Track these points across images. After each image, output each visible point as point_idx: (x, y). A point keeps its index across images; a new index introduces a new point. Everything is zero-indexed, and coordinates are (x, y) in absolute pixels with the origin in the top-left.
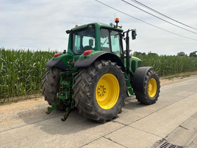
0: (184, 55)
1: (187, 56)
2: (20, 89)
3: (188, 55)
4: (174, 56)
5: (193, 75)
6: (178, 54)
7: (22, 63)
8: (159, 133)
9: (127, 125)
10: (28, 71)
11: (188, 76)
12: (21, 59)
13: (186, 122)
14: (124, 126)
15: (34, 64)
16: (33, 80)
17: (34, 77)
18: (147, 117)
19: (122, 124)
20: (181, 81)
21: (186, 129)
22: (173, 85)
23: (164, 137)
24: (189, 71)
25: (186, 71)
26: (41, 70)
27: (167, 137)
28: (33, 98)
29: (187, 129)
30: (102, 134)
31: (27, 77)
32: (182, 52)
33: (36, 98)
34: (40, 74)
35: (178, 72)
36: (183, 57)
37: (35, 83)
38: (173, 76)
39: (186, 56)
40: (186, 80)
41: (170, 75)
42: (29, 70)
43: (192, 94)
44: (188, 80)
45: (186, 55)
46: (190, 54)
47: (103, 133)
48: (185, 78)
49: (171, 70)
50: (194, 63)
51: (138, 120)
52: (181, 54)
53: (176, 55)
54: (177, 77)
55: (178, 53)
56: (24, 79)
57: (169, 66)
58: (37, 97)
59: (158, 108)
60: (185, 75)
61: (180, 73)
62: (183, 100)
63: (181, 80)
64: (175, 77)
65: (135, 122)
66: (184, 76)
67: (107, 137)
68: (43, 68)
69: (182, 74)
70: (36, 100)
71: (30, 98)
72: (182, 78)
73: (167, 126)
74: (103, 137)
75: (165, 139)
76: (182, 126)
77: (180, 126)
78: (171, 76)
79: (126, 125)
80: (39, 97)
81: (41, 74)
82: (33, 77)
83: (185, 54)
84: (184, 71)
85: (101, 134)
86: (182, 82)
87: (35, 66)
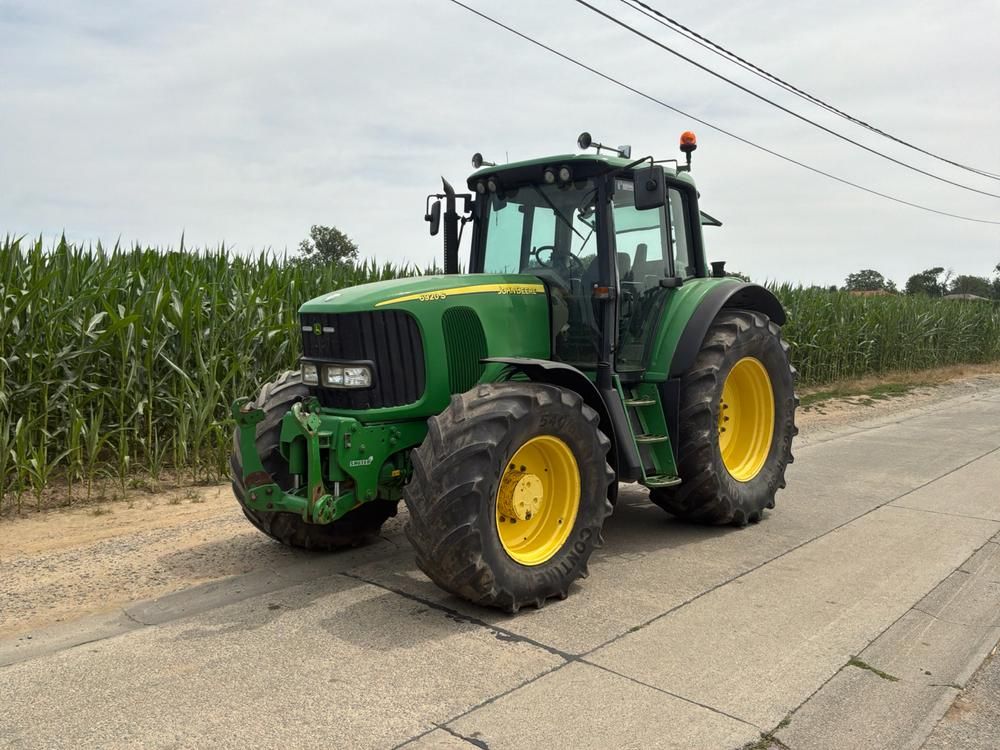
0: (879, 285)
1: (894, 291)
2: (13, 453)
3: (901, 287)
4: (833, 289)
5: (922, 385)
6: (850, 282)
7: (29, 310)
8: (745, 705)
9: (578, 658)
10: (60, 355)
11: (899, 391)
12: (24, 293)
13: (886, 637)
14: (564, 661)
15: (97, 319)
16: (84, 406)
17: (93, 387)
18: (687, 611)
19: (553, 651)
20: (861, 418)
21: (883, 676)
22: (825, 435)
23: (768, 727)
24: (905, 366)
25: (889, 366)
26: (131, 353)
27: (785, 723)
28: (86, 502)
29: (891, 679)
30: (440, 710)
31: (52, 390)
32: (871, 272)
33: (101, 499)
34: (128, 373)
35: (849, 372)
36: (877, 296)
37: (95, 423)
38: (823, 389)
39: (891, 288)
40: (888, 412)
41: (810, 385)
42: (66, 350)
43: (915, 484)
44: (898, 409)
45: (890, 283)
46: (911, 279)
47: (443, 705)
48: (883, 401)
49: (815, 361)
50: (929, 326)
51: (636, 629)
52: (867, 282)
53: (841, 284)
54: (844, 395)
55: (852, 276)
56: (38, 397)
57: (806, 337)
58: (108, 495)
59: (745, 563)
60: (882, 388)
61: (860, 374)
62: (871, 516)
63: (865, 410)
64: (835, 394)
65: (622, 641)
66: (876, 393)
67: (465, 727)
68: (145, 342)
69: (869, 382)
70: (98, 513)
71: (66, 505)
72: (868, 403)
73: (787, 660)
74: (443, 727)
75: (773, 739)
76: (864, 659)
77: (855, 661)
78: (811, 392)
79: (570, 658)
80: (115, 499)
81: (133, 372)
82: (86, 390)
83: (885, 282)
84: (877, 366)
85: (434, 708)
86: (867, 423)
87: (98, 327)
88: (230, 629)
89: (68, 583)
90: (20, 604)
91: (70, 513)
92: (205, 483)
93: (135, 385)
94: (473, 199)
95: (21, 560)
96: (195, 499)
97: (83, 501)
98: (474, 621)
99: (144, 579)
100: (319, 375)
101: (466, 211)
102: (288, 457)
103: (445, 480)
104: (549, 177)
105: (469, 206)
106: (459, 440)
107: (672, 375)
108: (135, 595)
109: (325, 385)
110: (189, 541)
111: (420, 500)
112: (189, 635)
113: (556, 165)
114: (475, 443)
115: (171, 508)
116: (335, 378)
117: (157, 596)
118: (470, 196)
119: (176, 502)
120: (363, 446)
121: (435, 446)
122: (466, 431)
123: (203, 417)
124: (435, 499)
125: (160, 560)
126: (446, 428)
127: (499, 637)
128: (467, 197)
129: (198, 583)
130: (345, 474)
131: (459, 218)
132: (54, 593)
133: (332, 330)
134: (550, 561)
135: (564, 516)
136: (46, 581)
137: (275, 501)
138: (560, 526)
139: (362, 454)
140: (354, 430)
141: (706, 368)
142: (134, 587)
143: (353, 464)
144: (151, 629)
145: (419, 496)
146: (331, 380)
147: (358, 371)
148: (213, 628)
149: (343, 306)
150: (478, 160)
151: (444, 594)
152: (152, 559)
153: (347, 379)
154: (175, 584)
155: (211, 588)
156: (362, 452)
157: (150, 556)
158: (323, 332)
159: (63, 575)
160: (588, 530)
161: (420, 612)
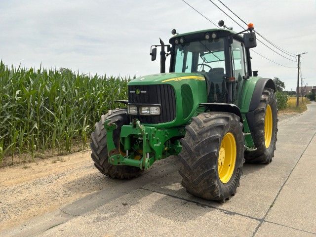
9: (263, 220)
10: (4, 107)
15: (18, 92)
17: (17, 119)
19: (251, 218)
26: (31, 106)
33: (24, 162)
34: (30, 113)
37: (22, 133)
42: (6, 104)
51: (272, 206)
58: (27, 161)
68: (36, 102)
70: (26, 168)
71: (11, 165)
80: (30, 162)
81: (32, 113)
82: (15, 120)
87: (18, 96)
88: (113, 215)
89: (30, 198)
90: (14, 209)
91: (14, 168)
92: (62, 154)
93: (33, 118)
94: (171, 46)
95: (6, 189)
96: (62, 161)
97: (18, 163)
98: (210, 207)
99: (61, 195)
100: (138, 111)
101: (168, 51)
102: (124, 143)
103: (201, 151)
104: (207, 37)
105: (169, 49)
106: (205, 135)
107: (250, 111)
108: (61, 202)
109: (140, 114)
110: (72, 178)
111: (188, 159)
112: (98, 219)
113: (210, 32)
114: (212, 136)
115: (54, 164)
116: (145, 111)
117: (71, 202)
118: (169, 45)
119: (54, 162)
120: (158, 138)
121: (193, 137)
122: (207, 131)
123: (61, 129)
124: (196, 159)
125: (64, 186)
126: (196, 130)
127: (225, 213)
128: (168, 46)
129: (84, 195)
130: (152, 149)
131: (166, 54)
132: (26, 204)
133: (145, 92)
134: (230, 181)
135: (231, 163)
136: (21, 198)
137: (121, 161)
138: (230, 167)
139: (157, 141)
140: (155, 132)
141: (262, 108)
142: (59, 199)
143: (155, 145)
144: (79, 218)
145: (188, 158)
146: (143, 112)
147: (155, 108)
148: (105, 215)
149: (150, 82)
150: (174, 32)
151: (189, 195)
152: (60, 186)
153: (151, 111)
154: (75, 197)
155: (91, 197)
156: (157, 140)
157: (58, 185)
158: (140, 93)
159: (26, 195)
160: (239, 168)
161: (185, 203)
